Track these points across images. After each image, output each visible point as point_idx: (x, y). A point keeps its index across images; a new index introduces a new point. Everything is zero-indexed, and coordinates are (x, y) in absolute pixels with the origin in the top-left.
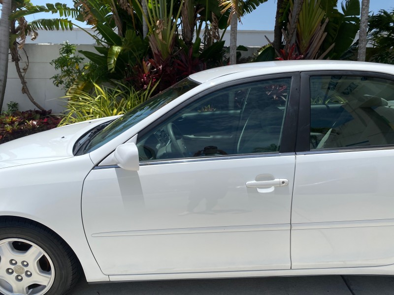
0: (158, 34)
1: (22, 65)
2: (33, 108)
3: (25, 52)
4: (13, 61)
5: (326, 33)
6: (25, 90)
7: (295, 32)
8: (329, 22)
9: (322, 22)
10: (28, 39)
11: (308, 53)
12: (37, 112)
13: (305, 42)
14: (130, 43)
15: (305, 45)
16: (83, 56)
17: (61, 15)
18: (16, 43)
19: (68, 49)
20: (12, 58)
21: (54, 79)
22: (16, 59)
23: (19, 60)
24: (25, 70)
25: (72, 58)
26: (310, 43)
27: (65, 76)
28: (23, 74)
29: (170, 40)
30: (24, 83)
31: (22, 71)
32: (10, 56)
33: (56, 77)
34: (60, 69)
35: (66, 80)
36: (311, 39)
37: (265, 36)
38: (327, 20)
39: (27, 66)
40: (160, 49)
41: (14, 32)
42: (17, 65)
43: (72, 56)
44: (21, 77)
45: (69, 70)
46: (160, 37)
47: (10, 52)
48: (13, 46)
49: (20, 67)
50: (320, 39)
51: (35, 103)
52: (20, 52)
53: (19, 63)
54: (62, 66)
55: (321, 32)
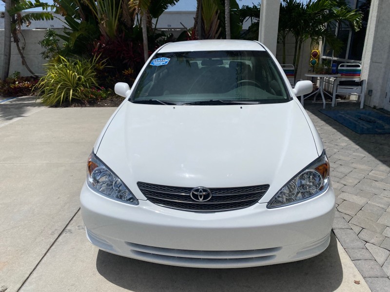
1: (21, 45)
2: (30, 75)
3: (23, 36)
4: (15, 42)
5: (219, 21)
6: (24, 63)
8: (220, 12)
9: (217, 12)
10: (24, 27)
11: (210, 35)
12: (31, 77)
14: (86, 30)
15: (208, 28)
16: (60, 38)
17: (43, 9)
18: (15, 29)
19: (51, 33)
20: (14, 40)
21: (42, 55)
22: (17, 41)
23: (18, 41)
24: (23, 48)
25: (51, 40)
26: (211, 27)
27: (50, 52)
28: (22, 51)
30: (23, 57)
31: (21, 48)
32: (12, 39)
33: (43, 53)
35: (50, 54)
36: (211, 25)
37: (181, 23)
38: (219, 12)
39: (25, 45)
41: (14, 22)
42: (18, 45)
44: (21, 54)
47: (12, 36)
48: (14, 31)
50: (216, 24)
51: (31, 72)
52: (19, 36)
53: (19, 43)
55: (216, 19)
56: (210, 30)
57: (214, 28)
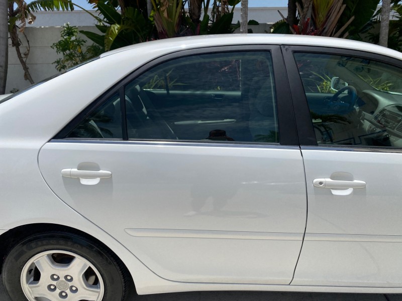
0: (164, 11)
1: (22, 50)
3: (25, 36)
4: (13, 46)
5: (345, 6)
6: (27, 76)
7: (311, 6)
11: (325, 28)
13: (321, 17)
15: (322, 19)
16: (84, 37)
18: (15, 27)
19: (70, 31)
20: (13, 43)
21: (56, 64)
22: (16, 44)
23: (19, 45)
24: (26, 55)
25: (73, 41)
26: (328, 17)
27: (67, 60)
28: (24, 60)
29: (176, 19)
30: (26, 68)
31: (23, 56)
32: (10, 41)
33: (58, 62)
34: (62, 53)
35: (69, 64)
36: (328, 13)
37: (278, 11)
39: (29, 51)
40: (166, 28)
41: (13, 15)
42: (18, 51)
43: (73, 38)
44: (23, 63)
45: (71, 54)
46: (165, 14)
47: (9, 36)
48: (12, 29)
49: (21, 52)
50: (339, 12)
52: (20, 36)
53: (20, 47)
54: (64, 50)
55: (339, 4)
56: (326, 21)
57: (333, 19)
